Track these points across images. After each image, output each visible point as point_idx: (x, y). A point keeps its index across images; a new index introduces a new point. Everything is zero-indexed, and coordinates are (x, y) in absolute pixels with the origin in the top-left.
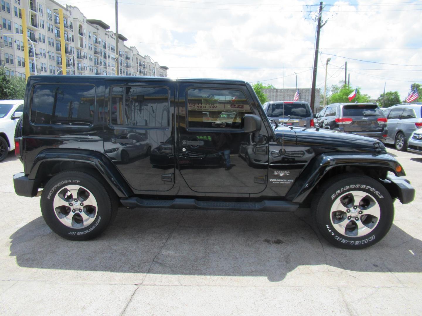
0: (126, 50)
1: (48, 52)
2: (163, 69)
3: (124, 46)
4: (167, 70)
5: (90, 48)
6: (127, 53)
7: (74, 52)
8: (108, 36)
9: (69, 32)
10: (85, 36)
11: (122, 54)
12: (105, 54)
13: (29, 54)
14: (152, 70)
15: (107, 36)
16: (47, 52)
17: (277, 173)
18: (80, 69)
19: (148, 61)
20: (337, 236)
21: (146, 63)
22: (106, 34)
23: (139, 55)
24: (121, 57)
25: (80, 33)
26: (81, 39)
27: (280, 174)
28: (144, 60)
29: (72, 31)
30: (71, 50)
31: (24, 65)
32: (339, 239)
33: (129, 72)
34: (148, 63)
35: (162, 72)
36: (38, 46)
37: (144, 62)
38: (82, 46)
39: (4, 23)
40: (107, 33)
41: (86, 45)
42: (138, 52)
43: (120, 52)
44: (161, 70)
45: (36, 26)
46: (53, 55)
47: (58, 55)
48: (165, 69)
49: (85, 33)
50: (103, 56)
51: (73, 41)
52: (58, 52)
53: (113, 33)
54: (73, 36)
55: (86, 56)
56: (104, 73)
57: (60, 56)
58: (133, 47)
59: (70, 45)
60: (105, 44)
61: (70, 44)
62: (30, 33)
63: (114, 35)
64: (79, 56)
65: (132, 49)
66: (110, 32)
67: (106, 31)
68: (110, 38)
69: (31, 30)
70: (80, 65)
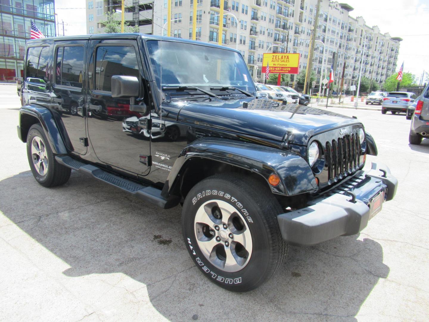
0: (350, 20)
1: (267, 30)
2: (394, 41)
3: (349, 16)
4: (401, 42)
5: (310, 22)
6: (350, 24)
7: (292, 27)
8: (332, 8)
9: (290, 8)
10: (306, 9)
11: (345, 26)
12: (325, 27)
13: (250, 32)
14: (380, 43)
15: (330, 8)
16: (267, 28)
17: (159, 155)
18: (296, 45)
19: (376, 32)
20: (198, 258)
21: (373, 35)
22: (329, 6)
23: (365, 25)
24: (343, 29)
25: (302, 7)
26: (301, 14)
27: (161, 157)
28: (371, 31)
29: (294, 6)
30: (290, 26)
31: (244, 43)
32: (201, 264)
33: (349, 46)
34: (375, 34)
35: (392, 45)
36: (259, 24)
37: (371, 34)
38: (301, 20)
39: (233, 6)
40: (331, 4)
41: (305, 20)
42: (365, 22)
43: (342, 23)
44: (393, 42)
45: (260, 5)
46: (271, 32)
47: (276, 32)
48: (397, 41)
49: (306, 7)
50: (322, 30)
51: (293, 16)
52: (276, 29)
53: (337, 4)
54: (293, 11)
55: (304, 31)
56: (321, 48)
57: (278, 32)
58: (360, 17)
59: (289, 21)
60: (327, 16)
61: (290, 19)
62: (254, 12)
63: (338, 6)
64: (297, 31)
65: (358, 19)
66: (335, 3)
67: (330, 2)
68: (334, 9)
69: (255, 9)
70: (296, 41)
